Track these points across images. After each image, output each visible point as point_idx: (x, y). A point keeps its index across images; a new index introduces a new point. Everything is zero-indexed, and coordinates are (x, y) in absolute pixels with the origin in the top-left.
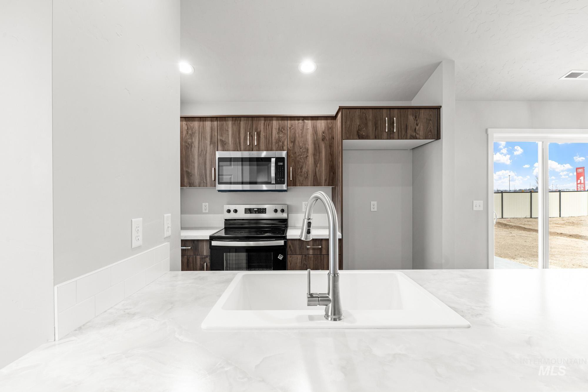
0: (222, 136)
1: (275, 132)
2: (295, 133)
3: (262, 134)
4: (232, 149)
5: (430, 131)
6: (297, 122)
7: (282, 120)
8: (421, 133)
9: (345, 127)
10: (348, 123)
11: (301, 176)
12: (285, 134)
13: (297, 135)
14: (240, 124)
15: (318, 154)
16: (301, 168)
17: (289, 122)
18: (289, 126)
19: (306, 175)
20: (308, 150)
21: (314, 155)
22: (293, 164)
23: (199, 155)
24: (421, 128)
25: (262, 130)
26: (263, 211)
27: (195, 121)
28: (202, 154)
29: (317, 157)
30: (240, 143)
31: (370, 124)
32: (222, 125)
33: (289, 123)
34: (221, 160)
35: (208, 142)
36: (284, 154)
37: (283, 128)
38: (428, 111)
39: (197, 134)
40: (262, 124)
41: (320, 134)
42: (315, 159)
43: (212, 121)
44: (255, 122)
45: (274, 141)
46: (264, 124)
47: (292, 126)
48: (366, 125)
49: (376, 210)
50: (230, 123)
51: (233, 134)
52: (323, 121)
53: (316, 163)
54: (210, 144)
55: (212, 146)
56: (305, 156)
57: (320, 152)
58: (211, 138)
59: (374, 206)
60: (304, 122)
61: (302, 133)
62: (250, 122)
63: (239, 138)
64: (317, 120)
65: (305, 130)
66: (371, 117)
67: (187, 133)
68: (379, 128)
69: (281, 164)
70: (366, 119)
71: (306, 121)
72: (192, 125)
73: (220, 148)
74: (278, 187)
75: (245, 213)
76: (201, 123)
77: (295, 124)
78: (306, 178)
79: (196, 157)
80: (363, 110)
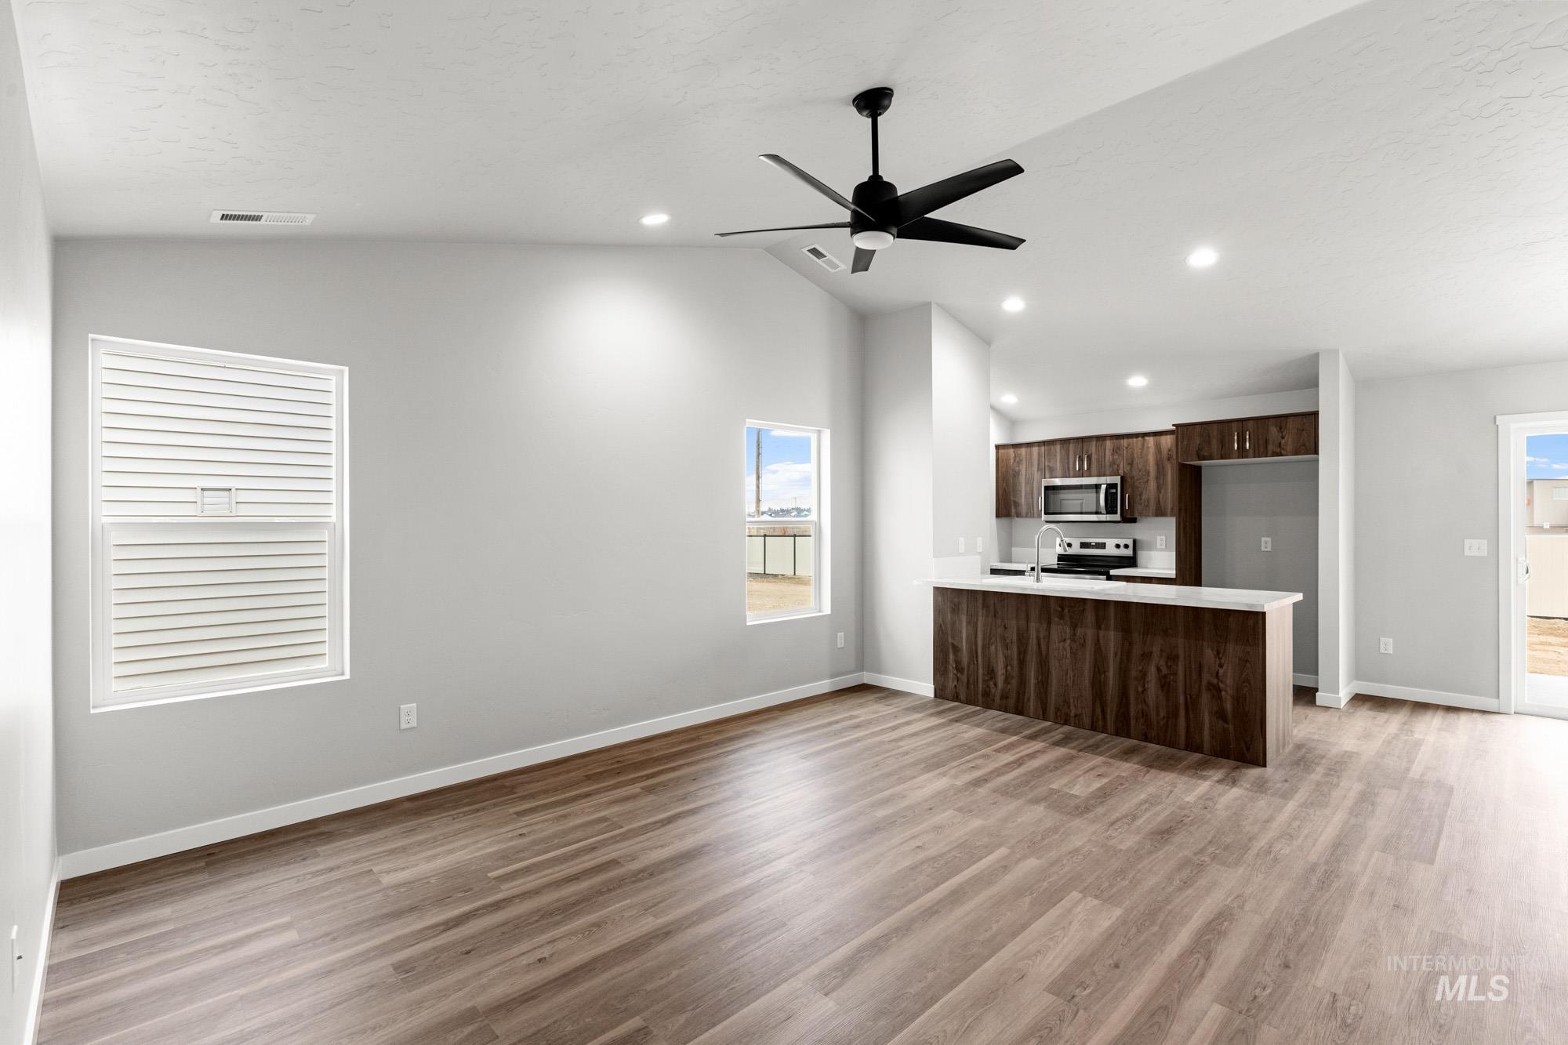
0: (1049, 462)
1: (1108, 453)
2: (1132, 454)
3: (1094, 457)
4: (1060, 475)
5: (1304, 445)
6: (1135, 440)
7: (1117, 439)
8: (1289, 448)
9: (1181, 448)
10: (1185, 443)
11: (1141, 504)
12: (1120, 455)
13: (1135, 455)
14: (1069, 447)
15: (1162, 477)
16: (1141, 495)
17: (1125, 440)
18: (1125, 445)
19: (1146, 504)
20: (1148, 472)
21: (1157, 478)
22: (1130, 490)
23: (1026, 483)
24: (1289, 442)
25: (1094, 451)
26: (1103, 546)
27: (1021, 447)
28: (1030, 482)
29: (1161, 481)
30: (1069, 468)
31: (1214, 442)
32: (1051, 449)
33: (1125, 442)
34: (1047, 488)
35: (1035, 468)
36: (1117, 480)
37: (1119, 448)
38: (1300, 418)
39: (1024, 462)
40: (1093, 445)
41: (1165, 452)
42: (1157, 483)
43: (1039, 446)
44: (1085, 444)
45: (1107, 464)
46: (1096, 445)
47: (1129, 445)
48: (1209, 443)
49: (1269, 549)
50: (1058, 447)
51: (1061, 459)
52: (1169, 437)
53: (1159, 488)
54: (1038, 471)
55: (1039, 473)
56: (1146, 480)
57: (1165, 475)
58: (1038, 465)
59: (1266, 544)
60: (1144, 440)
61: (1142, 453)
62: (1080, 444)
63: (1068, 463)
64: (1161, 435)
65: (1145, 449)
66: (1215, 433)
67: (1015, 460)
68: (1227, 446)
69: (1114, 491)
70: (1209, 436)
71: (1147, 438)
72: (1019, 452)
73: (1047, 475)
74: (1109, 517)
75: (1081, 547)
76: (1029, 449)
77: (1133, 443)
78: (1147, 506)
79: (1023, 485)
80: (1205, 426)
